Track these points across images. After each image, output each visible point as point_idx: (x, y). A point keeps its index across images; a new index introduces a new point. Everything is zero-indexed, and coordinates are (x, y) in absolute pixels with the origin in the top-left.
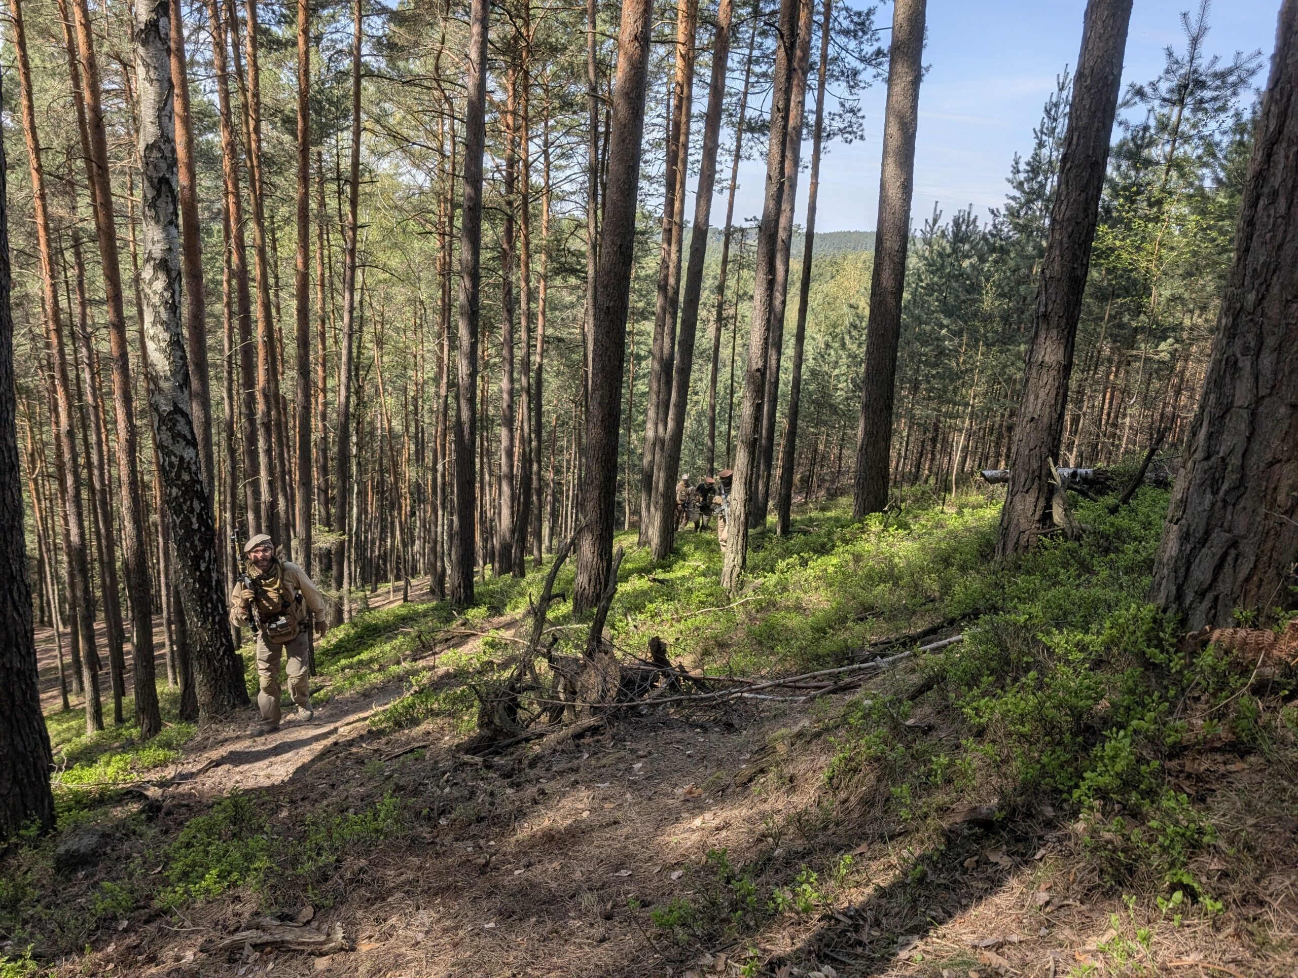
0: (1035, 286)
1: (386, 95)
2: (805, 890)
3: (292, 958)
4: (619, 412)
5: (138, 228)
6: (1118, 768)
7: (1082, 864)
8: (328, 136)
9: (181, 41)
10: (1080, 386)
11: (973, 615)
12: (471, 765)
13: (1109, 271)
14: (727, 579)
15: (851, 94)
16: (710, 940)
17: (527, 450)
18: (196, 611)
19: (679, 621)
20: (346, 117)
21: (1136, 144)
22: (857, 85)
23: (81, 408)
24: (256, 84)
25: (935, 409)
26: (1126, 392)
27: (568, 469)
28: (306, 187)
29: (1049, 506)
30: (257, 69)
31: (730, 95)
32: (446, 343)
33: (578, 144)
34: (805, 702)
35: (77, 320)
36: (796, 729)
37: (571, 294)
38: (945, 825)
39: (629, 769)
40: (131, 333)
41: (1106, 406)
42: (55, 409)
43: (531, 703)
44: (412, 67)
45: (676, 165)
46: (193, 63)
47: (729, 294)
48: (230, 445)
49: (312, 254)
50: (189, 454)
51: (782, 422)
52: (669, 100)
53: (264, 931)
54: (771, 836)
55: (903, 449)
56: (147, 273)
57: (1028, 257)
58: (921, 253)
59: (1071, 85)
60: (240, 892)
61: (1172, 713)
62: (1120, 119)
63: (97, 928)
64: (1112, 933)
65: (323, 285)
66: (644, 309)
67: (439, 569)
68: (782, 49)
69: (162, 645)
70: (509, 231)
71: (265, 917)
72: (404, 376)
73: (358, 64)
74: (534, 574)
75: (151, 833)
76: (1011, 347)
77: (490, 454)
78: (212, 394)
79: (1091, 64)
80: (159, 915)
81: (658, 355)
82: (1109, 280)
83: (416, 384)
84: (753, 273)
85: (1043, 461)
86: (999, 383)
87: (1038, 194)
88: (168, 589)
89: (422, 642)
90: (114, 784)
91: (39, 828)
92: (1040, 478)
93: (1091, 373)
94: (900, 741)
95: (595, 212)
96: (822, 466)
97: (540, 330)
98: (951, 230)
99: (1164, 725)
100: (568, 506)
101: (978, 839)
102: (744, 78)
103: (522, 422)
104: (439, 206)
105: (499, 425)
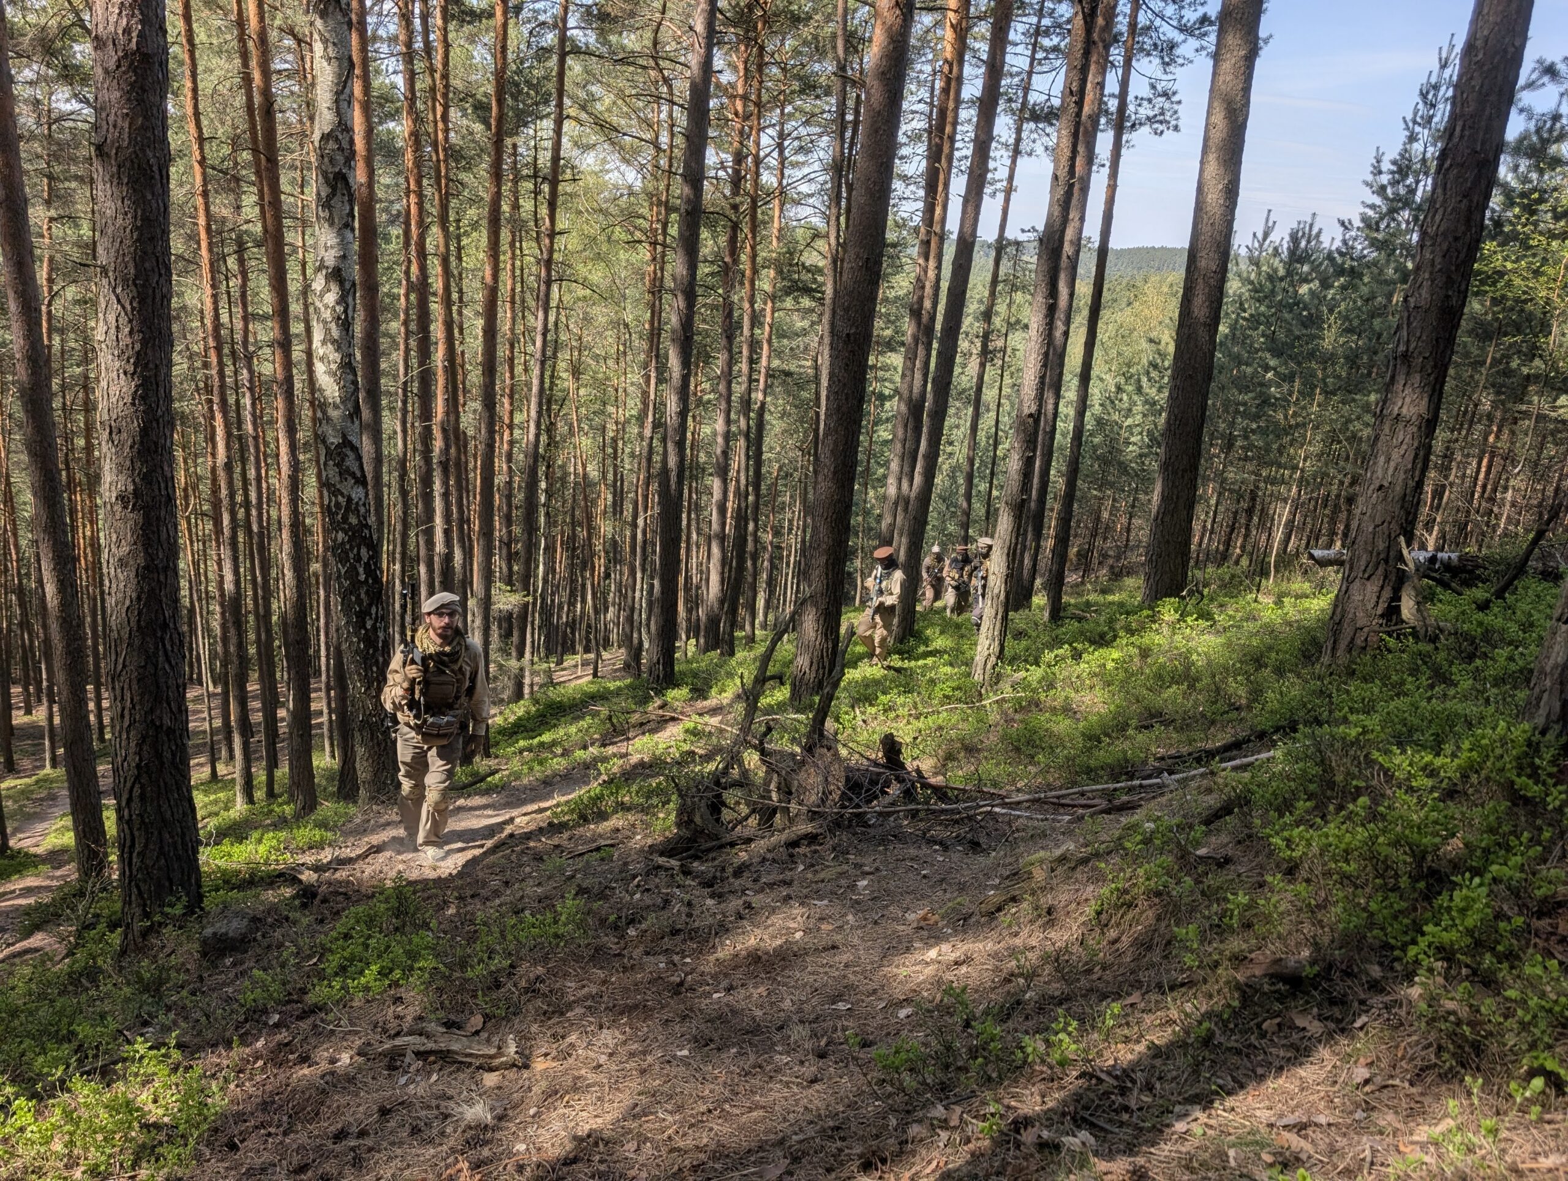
0: (1394, 320)
1: (594, 76)
2: (1061, 1041)
3: (458, 1070)
4: (855, 463)
5: (308, 231)
6: (1470, 922)
7: (1415, 1038)
8: (526, 125)
9: (363, 12)
10: (1448, 448)
11: (1289, 728)
12: (667, 869)
13: (1495, 301)
14: (979, 671)
15: (1166, 72)
16: (942, 1090)
17: (743, 505)
18: (359, 674)
19: (917, 718)
20: (546, 102)
21: (1541, 138)
22: (1172, 61)
23: (240, 438)
24: (446, 64)
25: (1253, 473)
26: (1510, 458)
27: (790, 530)
28: (499, 186)
29: (1396, 597)
30: (447, 46)
31: (1011, 75)
32: (653, 375)
33: (820, 135)
34: (1069, 822)
35: (238, 337)
36: (1058, 852)
37: (803, 319)
38: (1240, 977)
39: (852, 887)
40: (298, 353)
41: (1482, 476)
42: (212, 439)
43: (738, 803)
44: (626, 41)
45: (939, 162)
46: (375, 38)
47: (997, 322)
48: (402, 487)
49: (502, 265)
50: (357, 493)
51: (1057, 481)
52: (933, 81)
53: (428, 1037)
54: (1021, 975)
55: (1210, 521)
56: (318, 284)
57: (1387, 282)
58: (1245, 275)
59: (1457, 61)
60: (402, 992)
61: (1545, 861)
62: (1521, 105)
63: (246, 1020)
64: (1449, 1123)
65: (513, 302)
66: (892, 338)
67: (636, 641)
68: (1080, 16)
69: (321, 713)
70: (733, 240)
71: (430, 1022)
72: (603, 412)
73: (563, 39)
74: (745, 653)
75: (305, 921)
76: (1358, 397)
77: (698, 508)
78: (384, 426)
79: (1486, 33)
80: (313, 1012)
81: (906, 394)
82: (1494, 313)
83: (617, 423)
84: (1029, 297)
85: (1392, 541)
86: (1339, 442)
87: (1406, 202)
88: (328, 649)
89: (613, 725)
90: (266, 863)
91: (185, 907)
92: (1386, 561)
93: (1464, 432)
94: (1188, 874)
95: (838, 219)
96: (1105, 539)
97: (764, 362)
98: (1285, 246)
99: (1534, 874)
100: (788, 576)
101: (1281, 998)
102: (1029, 53)
103: (738, 472)
104: (651, 210)
105: (711, 475)
